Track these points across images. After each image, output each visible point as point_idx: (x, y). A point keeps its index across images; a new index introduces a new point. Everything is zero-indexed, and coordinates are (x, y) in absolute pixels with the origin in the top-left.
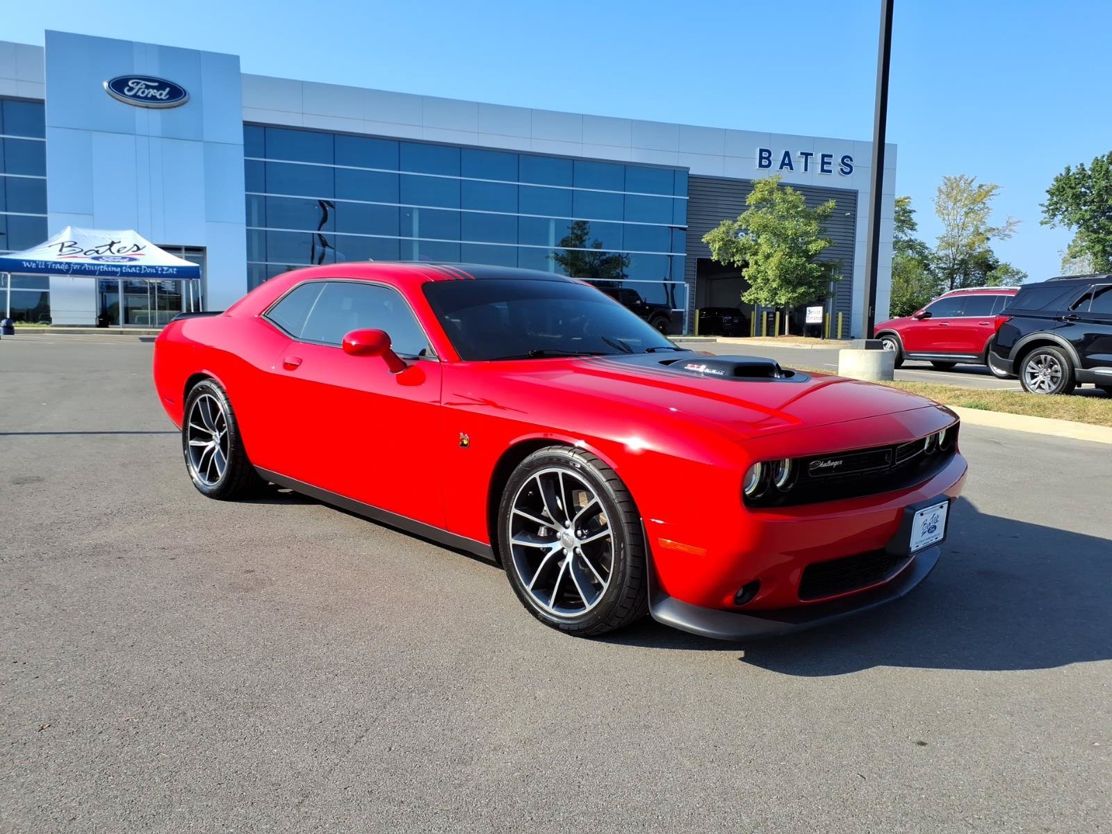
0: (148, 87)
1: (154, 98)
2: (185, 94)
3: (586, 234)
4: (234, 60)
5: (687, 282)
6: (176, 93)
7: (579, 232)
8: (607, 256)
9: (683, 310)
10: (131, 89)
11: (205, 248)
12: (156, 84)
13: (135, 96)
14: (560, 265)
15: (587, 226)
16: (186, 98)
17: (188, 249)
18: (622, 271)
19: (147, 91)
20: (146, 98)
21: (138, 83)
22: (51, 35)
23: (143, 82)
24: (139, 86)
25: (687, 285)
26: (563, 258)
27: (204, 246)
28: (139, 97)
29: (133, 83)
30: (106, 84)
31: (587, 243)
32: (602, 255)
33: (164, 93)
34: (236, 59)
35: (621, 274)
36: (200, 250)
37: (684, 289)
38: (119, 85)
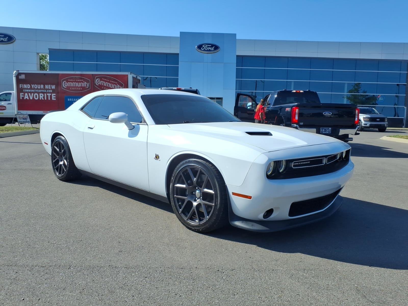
0: (208, 47)
1: (210, 50)
2: (219, 47)
3: (360, 88)
4: (234, 36)
5: (405, 107)
6: (216, 48)
7: (357, 88)
8: (369, 96)
9: (403, 118)
10: (203, 48)
11: (222, 98)
12: (211, 46)
13: (204, 50)
14: (348, 100)
15: (360, 85)
16: (219, 49)
17: (217, 98)
18: (375, 102)
19: (208, 48)
20: (207, 50)
21: (205, 46)
22: (181, 33)
23: (207, 45)
24: (206, 47)
25: (405, 108)
26: (350, 97)
27: (222, 97)
28: (205, 50)
29: (204, 46)
30: (196, 47)
31: (360, 92)
32: (366, 96)
33: (213, 48)
34: (235, 35)
35: (375, 103)
36: (221, 99)
37: (404, 109)
38: (200, 47)
